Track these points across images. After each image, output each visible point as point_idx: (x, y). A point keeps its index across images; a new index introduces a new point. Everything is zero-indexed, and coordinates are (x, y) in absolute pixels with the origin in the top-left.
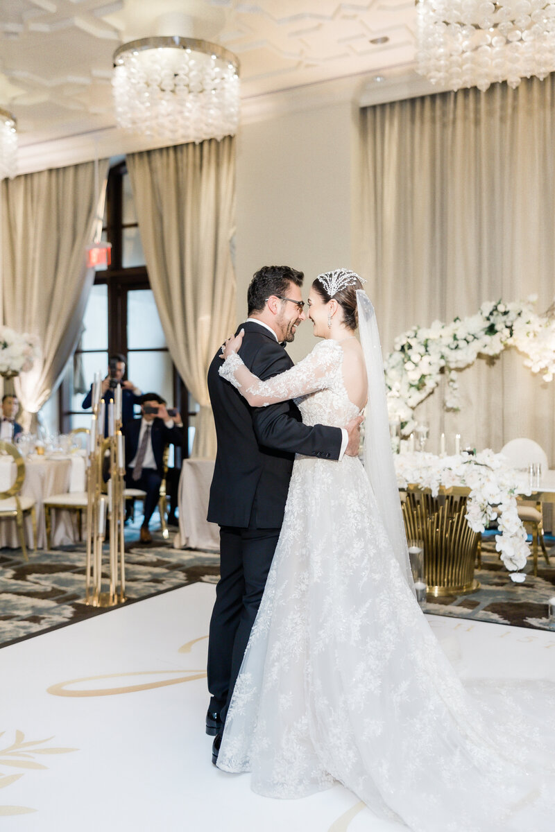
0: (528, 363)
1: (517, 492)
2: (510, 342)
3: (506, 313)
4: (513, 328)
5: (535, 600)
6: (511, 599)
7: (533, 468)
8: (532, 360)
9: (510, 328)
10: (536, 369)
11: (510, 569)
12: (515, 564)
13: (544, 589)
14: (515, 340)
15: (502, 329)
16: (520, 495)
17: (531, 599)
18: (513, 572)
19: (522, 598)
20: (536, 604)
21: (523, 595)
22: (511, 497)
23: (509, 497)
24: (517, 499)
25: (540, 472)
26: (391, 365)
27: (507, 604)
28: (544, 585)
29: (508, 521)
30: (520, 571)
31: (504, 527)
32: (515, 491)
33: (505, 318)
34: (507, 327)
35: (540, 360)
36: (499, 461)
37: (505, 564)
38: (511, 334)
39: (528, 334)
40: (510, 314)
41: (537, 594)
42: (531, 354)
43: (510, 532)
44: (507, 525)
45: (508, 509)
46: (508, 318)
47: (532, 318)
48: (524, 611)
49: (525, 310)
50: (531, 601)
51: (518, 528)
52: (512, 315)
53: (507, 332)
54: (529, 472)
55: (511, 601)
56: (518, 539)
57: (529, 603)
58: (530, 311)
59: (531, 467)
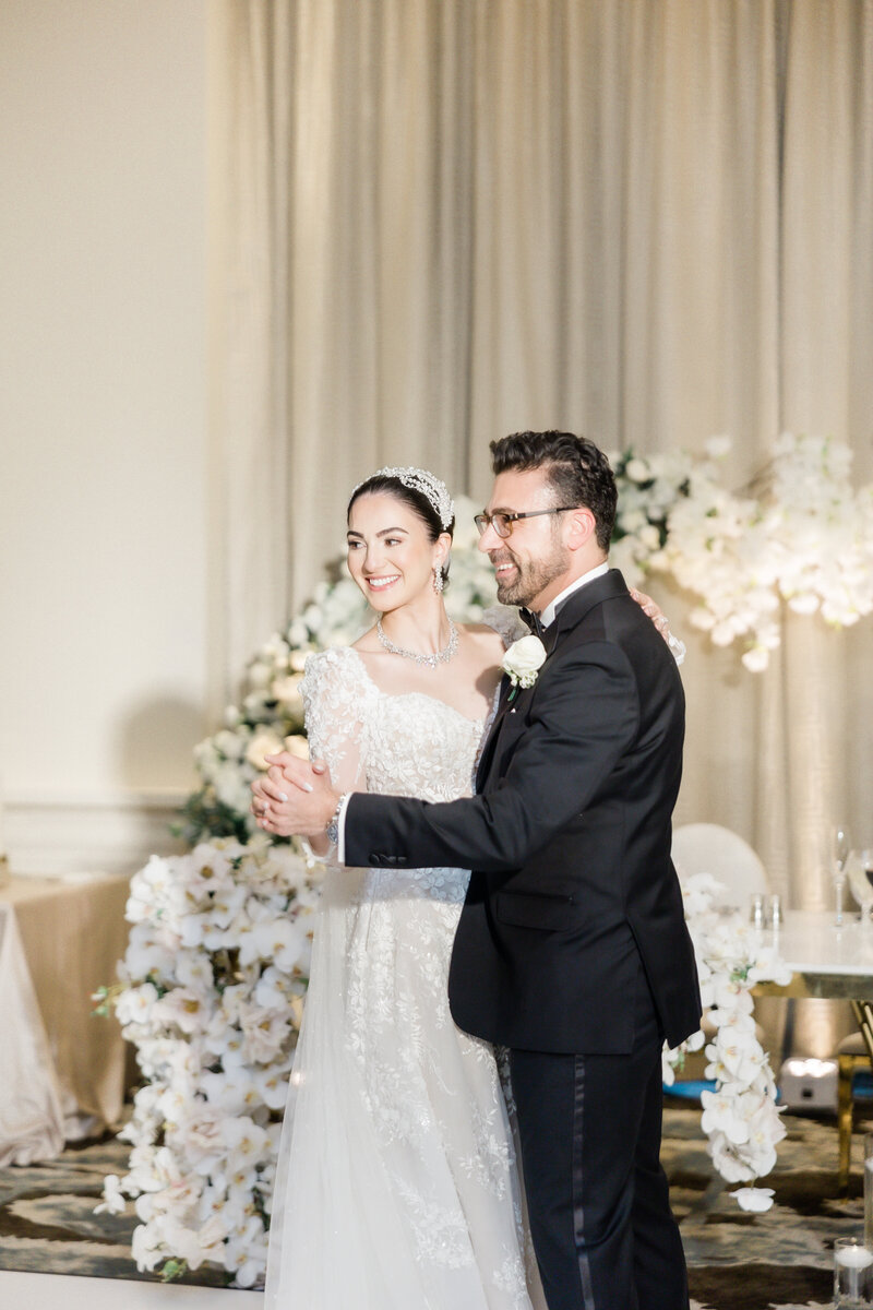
0: (701, 620)
1: (755, 976)
2: (659, 561)
3: (646, 485)
4: (670, 526)
5: (772, 1257)
6: (711, 1258)
7: (762, 908)
8: (712, 613)
9: (661, 525)
10: (723, 637)
11: (733, 1178)
12: (748, 1166)
13: (781, 1227)
14: (671, 557)
15: (639, 528)
16: (761, 983)
17: (762, 1254)
18: (741, 1185)
19: (739, 1254)
20: (775, 1267)
21: (737, 1244)
22: (739, 988)
23: (734, 989)
24: (750, 992)
25: (781, 920)
26: (332, 620)
27: (708, 1270)
28: (781, 1217)
29: (733, 1051)
30: (760, 1183)
31: (722, 1067)
32: (751, 973)
33: (643, 497)
34: (651, 522)
35: (732, 613)
36: (703, 893)
37: (717, 1165)
38: (663, 542)
39: (709, 544)
40: (657, 487)
41: (772, 1241)
42: (715, 599)
43: (738, 1080)
44: (731, 1063)
45: (733, 1021)
46: (652, 496)
47: (720, 501)
48: (756, 1286)
49: (697, 480)
50: (764, 1261)
51: (758, 1069)
52: (664, 493)
53: (651, 535)
54: (753, 919)
55: (714, 1264)
56: (756, 1100)
57: (762, 1266)
58: (711, 480)
59: (758, 904)
